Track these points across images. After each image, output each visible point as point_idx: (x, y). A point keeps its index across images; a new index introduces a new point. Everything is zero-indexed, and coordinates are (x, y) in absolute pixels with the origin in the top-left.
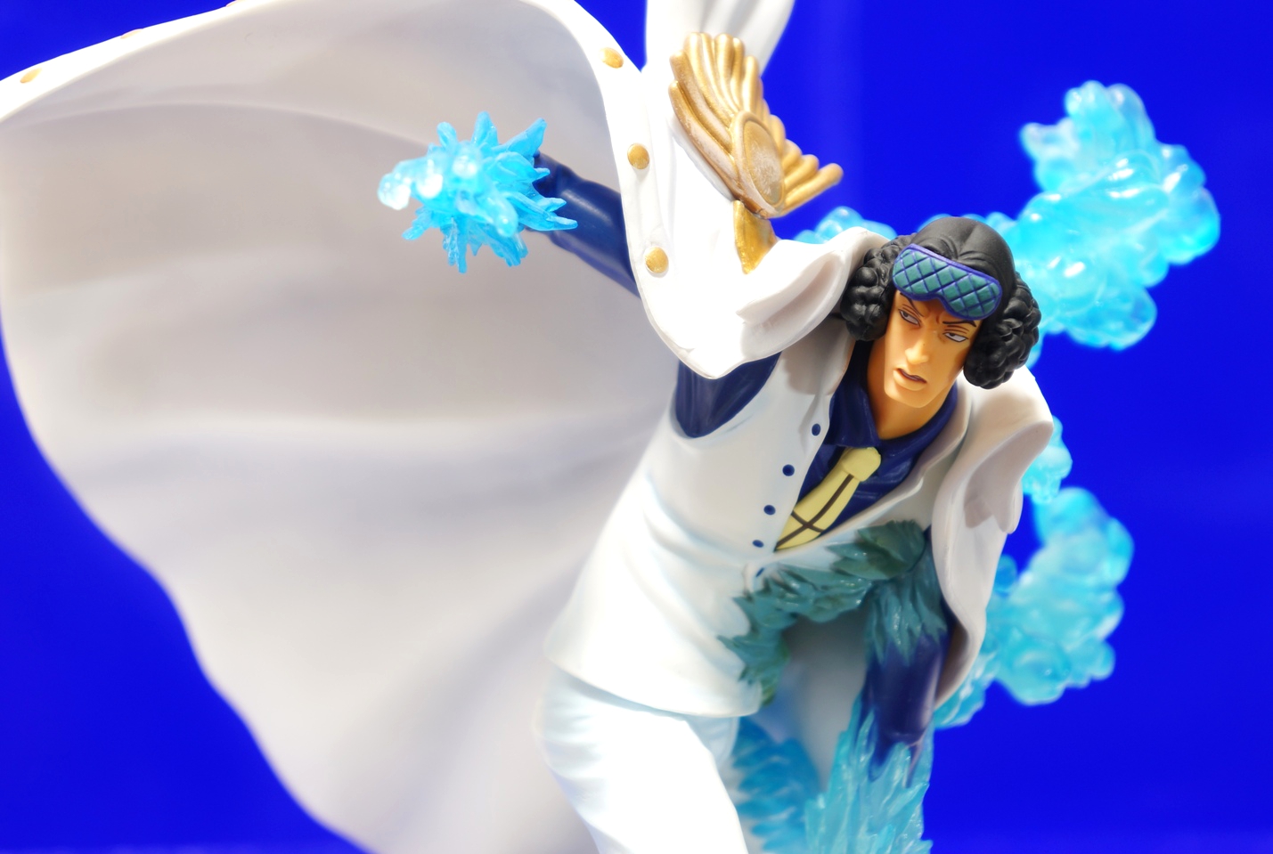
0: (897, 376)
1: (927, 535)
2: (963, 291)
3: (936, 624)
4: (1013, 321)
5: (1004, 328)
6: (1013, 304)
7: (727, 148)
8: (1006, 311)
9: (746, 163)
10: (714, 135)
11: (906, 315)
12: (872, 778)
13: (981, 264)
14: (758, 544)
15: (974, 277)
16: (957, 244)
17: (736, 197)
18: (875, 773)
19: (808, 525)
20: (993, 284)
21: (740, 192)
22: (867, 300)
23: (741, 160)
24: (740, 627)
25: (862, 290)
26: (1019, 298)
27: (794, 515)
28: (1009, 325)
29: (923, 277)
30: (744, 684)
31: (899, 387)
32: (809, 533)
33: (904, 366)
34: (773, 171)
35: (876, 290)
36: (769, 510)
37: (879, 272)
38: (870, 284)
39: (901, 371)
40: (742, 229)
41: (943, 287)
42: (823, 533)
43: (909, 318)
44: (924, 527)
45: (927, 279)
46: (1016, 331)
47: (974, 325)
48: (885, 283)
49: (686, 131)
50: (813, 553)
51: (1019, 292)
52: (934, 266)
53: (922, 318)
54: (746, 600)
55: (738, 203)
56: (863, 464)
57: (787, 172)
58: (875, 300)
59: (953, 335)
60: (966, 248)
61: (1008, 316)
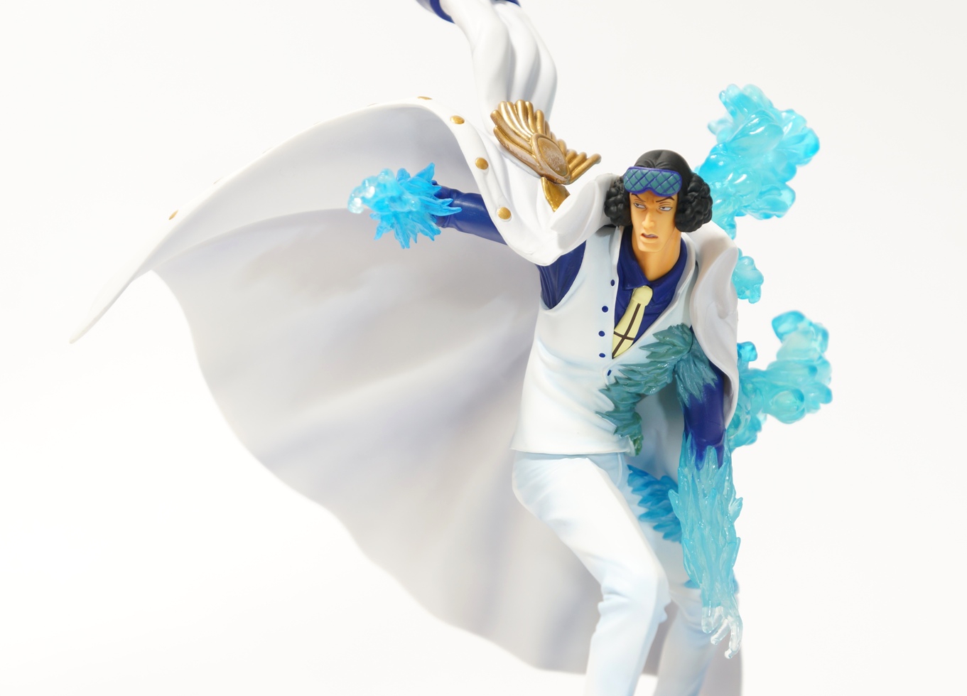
0: (642, 238)
1: (691, 329)
2: (661, 182)
3: (710, 377)
4: (694, 193)
5: (690, 197)
6: (692, 185)
7: (530, 152)
8: (689, 189)
9: (542, 157)
10: (522, 147)
11: (638, 205)
12: (698, 469)
13: (667, 167)
14: (602, 355)
15: (664, 173)
16: (653, 161)
17: (542, 175)
18: (700, 466)
19: (624, 337)
20: (675, 175)
21: (543, 172)
22: (616, 203)
23: (538, 155)
24: (609, 406)
25: (612, 199)
26: (695, 181)
27: (615, 333)
28: (692, 196)
29: (639, 181)
30: (618, 437)
31: (644, 243)
32: (627, 343)
33: (643, 231)
34: (559, 159)
35: (619, 197)
36: (602, 334)
37: (619, 188)
38: (616, 195)
39: (643, 235)
40: (548, 190)
41: (650, 183)
42: (635, 340)
43: (639, 206)
44: (689, 327)
45: (641, 181)
46: (695, 197)
47: (673, 199)
48: (623, 192)
49: (507, 149)
50: (634, 354)
51: (694, 179)
52: (642, 173)
53: (645, 204)
54: (607, 390)
55: (543, 178)
56: (643, 296)
57: (570, 162)
58: (621, 202)
59: (664, 208)
60: (659, 161)
61: (691, 191)
